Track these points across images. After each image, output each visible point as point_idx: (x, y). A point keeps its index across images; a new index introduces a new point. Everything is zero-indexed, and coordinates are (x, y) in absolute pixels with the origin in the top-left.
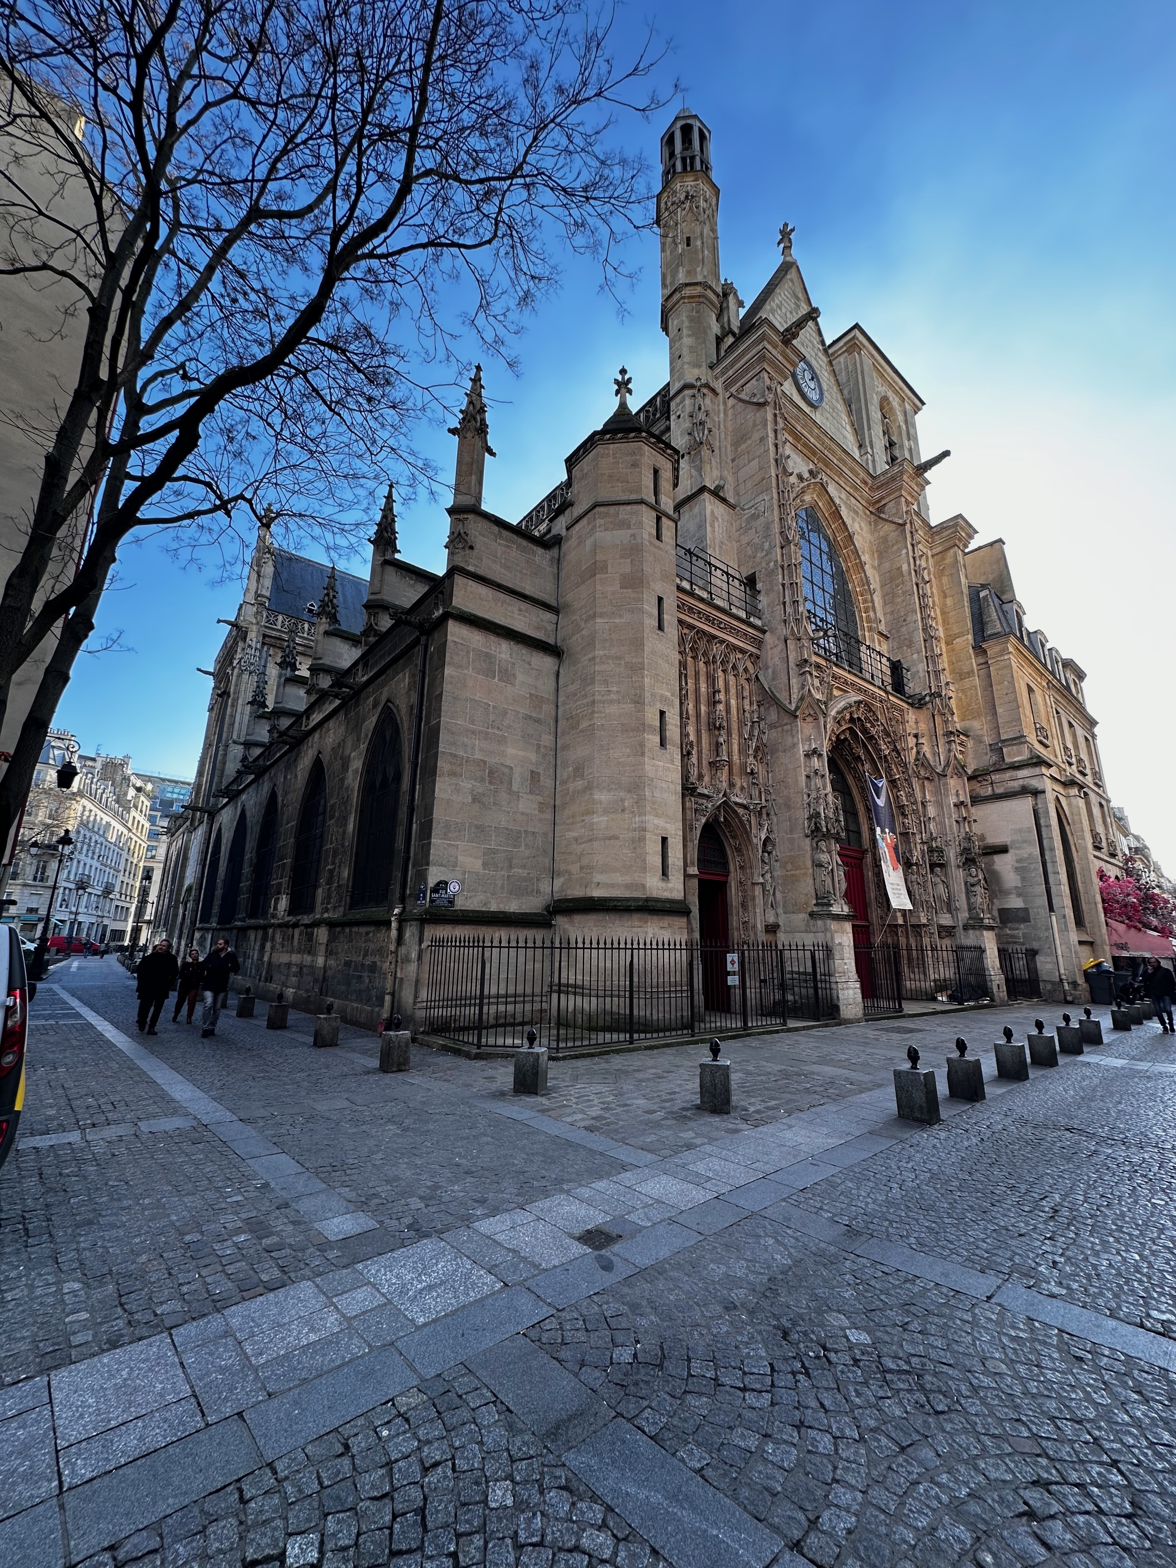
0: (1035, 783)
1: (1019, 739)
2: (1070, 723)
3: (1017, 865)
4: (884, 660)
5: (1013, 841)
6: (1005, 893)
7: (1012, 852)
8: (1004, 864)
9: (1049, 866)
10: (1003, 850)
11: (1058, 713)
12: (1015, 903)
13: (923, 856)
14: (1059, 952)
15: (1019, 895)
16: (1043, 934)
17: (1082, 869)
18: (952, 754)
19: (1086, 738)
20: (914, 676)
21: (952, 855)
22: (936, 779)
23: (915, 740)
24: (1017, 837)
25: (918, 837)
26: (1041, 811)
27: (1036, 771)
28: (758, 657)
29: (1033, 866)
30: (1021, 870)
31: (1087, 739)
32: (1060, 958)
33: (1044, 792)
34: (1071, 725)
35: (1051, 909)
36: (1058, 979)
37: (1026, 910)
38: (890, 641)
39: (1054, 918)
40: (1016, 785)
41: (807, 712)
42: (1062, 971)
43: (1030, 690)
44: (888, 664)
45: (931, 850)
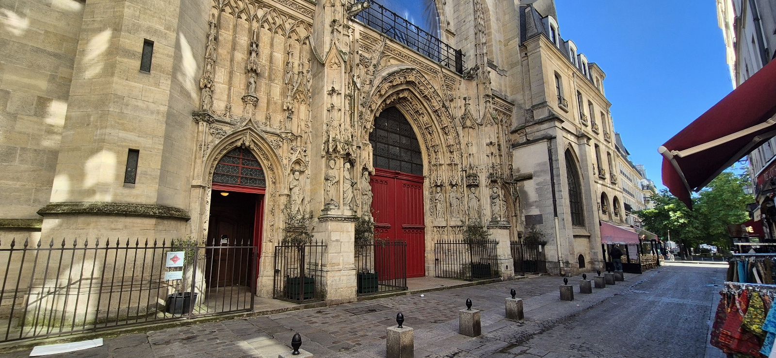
0: (551, 132)
1: (543, 104)
2: (589, 101)
3: (537, 187)
4: (451, 51)
5: (535, 172)
6: (528, 205)
7: (534, 178)
8: (529, 187)
9: (556, 186)
10: (530, 177)
11: (579, 93)
12: (535, 211)
13: (462, 179)
14: (559, 243)
15: (537, 207)
16: (550, 231)
17: (586, 191)
18: (487, 110)
19: (602, 112)
20: (467, 60)
21: (483, 179)
22: (477, 128)
23: (464, 101)
24: (538, 169)
25: (460, 166)
26: (553, 151)
27: (552, 124)
28: (310, 25)
29: (546, 187)
30: (539, 191)
31: (602, 114)
32: (559, 246)
33: (555, 138)
34: (590, 104)
35: (556, 215)
36: (557, 261)
37: (541, 216)
38: (456, 37)
39: (556, 220)
40: (539, 135)
41: (333, 61)
42: (560, 255)
43: (557, 76)
44: (454, 53)
45: (469, 176)
